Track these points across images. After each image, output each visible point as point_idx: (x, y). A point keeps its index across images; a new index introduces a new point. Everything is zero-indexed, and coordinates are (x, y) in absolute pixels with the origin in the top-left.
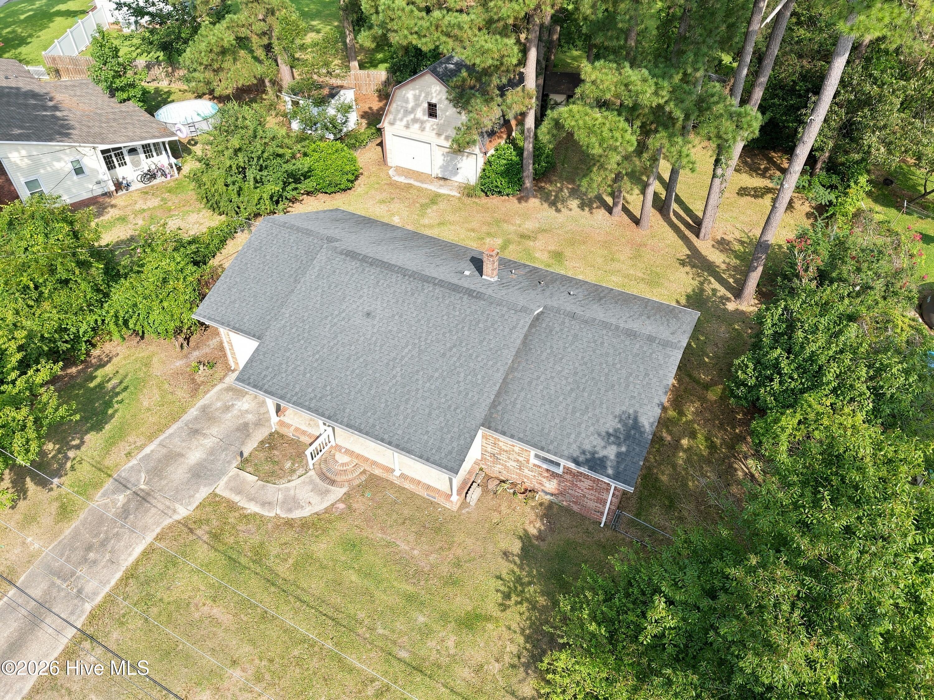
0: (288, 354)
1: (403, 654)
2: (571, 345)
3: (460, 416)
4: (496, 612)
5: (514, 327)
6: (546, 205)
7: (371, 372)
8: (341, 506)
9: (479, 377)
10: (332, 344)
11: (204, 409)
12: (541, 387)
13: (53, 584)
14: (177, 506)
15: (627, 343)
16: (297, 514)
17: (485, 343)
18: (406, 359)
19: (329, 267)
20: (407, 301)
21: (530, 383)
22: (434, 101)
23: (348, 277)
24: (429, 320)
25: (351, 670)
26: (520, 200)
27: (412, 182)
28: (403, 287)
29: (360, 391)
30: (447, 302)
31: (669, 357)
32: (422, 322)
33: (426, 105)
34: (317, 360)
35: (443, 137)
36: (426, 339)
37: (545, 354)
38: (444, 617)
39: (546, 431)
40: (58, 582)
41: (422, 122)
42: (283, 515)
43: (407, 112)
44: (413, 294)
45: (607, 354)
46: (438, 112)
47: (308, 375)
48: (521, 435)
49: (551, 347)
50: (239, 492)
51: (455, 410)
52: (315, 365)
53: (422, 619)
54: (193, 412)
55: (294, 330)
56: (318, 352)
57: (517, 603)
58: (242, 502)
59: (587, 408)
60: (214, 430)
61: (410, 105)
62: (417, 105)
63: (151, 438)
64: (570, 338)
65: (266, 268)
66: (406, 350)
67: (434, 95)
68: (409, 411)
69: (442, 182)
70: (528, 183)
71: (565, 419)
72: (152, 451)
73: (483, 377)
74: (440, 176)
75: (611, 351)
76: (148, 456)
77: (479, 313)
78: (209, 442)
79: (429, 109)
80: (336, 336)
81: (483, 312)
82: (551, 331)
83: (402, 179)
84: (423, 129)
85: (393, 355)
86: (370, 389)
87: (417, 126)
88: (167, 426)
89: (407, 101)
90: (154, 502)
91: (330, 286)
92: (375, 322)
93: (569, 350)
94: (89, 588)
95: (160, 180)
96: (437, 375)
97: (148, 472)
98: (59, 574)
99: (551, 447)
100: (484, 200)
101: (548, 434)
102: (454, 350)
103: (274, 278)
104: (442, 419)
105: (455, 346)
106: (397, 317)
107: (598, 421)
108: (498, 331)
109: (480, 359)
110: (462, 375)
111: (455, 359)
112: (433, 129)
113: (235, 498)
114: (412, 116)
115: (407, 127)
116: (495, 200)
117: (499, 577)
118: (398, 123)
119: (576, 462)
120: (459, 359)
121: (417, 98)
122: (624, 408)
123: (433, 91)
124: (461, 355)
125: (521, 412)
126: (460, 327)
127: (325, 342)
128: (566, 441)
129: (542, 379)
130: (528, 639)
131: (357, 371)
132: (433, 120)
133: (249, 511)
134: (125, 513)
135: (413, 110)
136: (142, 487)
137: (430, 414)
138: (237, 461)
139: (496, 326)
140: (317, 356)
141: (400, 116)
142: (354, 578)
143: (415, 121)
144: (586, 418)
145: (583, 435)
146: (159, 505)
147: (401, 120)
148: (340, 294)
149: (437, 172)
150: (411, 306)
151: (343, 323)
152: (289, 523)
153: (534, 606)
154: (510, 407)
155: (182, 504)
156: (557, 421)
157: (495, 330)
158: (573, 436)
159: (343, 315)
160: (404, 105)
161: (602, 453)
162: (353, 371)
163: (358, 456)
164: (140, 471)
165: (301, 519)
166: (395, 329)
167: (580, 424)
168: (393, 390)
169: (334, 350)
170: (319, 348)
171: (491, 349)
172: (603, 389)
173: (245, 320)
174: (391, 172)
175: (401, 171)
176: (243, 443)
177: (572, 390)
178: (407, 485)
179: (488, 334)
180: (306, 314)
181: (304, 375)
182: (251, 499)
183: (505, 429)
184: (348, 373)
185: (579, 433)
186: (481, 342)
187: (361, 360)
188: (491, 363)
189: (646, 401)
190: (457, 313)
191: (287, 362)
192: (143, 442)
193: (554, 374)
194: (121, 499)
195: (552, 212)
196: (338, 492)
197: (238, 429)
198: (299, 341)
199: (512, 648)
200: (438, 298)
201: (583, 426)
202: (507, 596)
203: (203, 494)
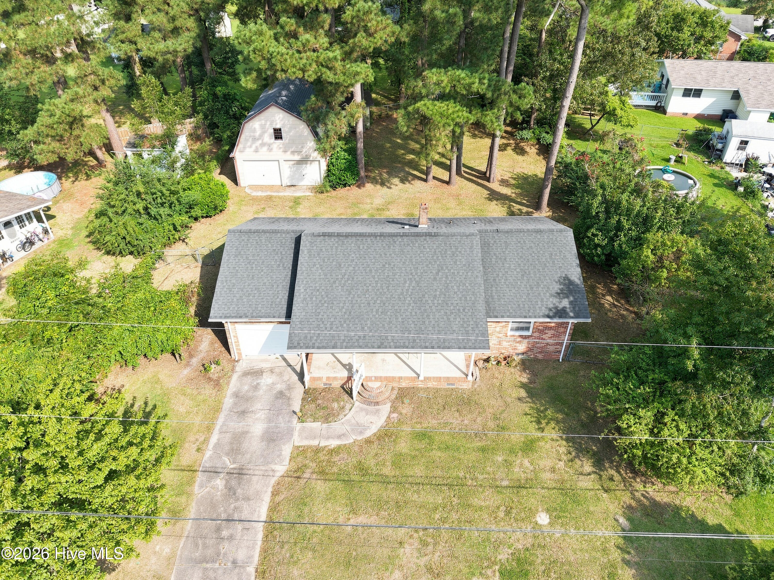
0: (320, 316)
2: (506, 249)
3: (470, 313)
4: (539, 434)
5: (472, 247)
6: (378, 187)
7: (390, 307)
8: (395, 415)
9: (467, 285)
10: (350, 299)
11: (236, 395)
12: (503, 281)
13: (206, 569)
14: (273, 467)
15: (539, 237)
16: (368, 434)
17: (458, 263)
18: (410, 290)
19: (315, 248)
20: (388, 254)
21: (494, 280)
22: (278, 127)
23: (334, 250)
24: (411, 260)
25: (481, 508)
26: (359, 187)
27: (269, 193)
28: (380, 245)
29: (390, 322)
30: (417, 245)
31: (567, 237)
32: (407, 263)
33: (272, 131)
34: (345, 313)
35: (289, 153)
36: (416, 274)
37: (493, 260)
38: (512, 451)
39: (522, 306)
40: (209, 565)
41: (269, 145)
42: (359, 438)
43: (255, 139)
44: (389, 247)
45: (531, 247)
46: (284, 135)
47: (345, 325)
48: (508, 314)
49: (495, 254)
50: (314, 438)
51: (464, 310)
52: (346, 316)
53: (500, 459)
54: (228, 402)
55: (314, 299)
56: (343, 308)
57: (547, 424)
58: (323, 443)
59: (538, 283)
60: (258, 406)
61: (257, 134)
62: (263, 133)
63: (209, 431)
64: (503, 245)
65: (254, 266)
66: (407, 285)
67: (278, 121)
68: (433, 322)
69: (293, 188)
70: (362, 173)
71: (529, 294)
72: (218, 440)
73: (470, 284)
74: (289, 184)
75: (532, 245)
76: (218, 445)
77: (443, 245)
78: (261, 415)
79: (275, 133)
80: (350, 292)
81: (445, 244)
82: (489, 244)
83: (259, 194)
84: (270, 150)
85: (399, 291)
86: (397, 318)
87: (265, 149)
88: (215, 419)
89: (254, 131)
90: (251, 472)
91: (324, 260)
92: (373, 274)
93: (507, 252)
94: (241, 555)
95: (38, 245)
96: (438, 293)
97: (227, 454)
98: (205, 560)
99: (530, 314)
100: (334, 193)
101: (524, 307)
102: (440, 274)
103: (265, 271)
104: (458, 319)
105: (439, 271)
106: (387, 266)
107: (548, 288)
108: (463, 252)
109: (461, 274)
110: (455, 287)
111: (444, 279)
112: (280, 148)
113: (315, 443)
114: (260, 142)
115: (256, 151)
116: (341, 192)
117: (526, 414)
118: (248, 150)
119: (548, 317)
120: (447, 277)
121: (263, 127)
122: (559, 275)
123: (277, 118)
124: (447, 276)
125: (499, 300)
126: (435, 258)
127: (344, 299)
128: (537, 307)
129: (501, 275)
130: (567, 440)
131: (380, 310)
132: (279, 141)
133: (333, 446)
134: (229, 490)
135: (261, 136)
136: (232, 466)
137: (448, 319)
138: (295, 418)
139: (459, 250)
140: (344, 310)
141: (249, 144)
142: (439, 454)
143: (263, 145)
144: (540, 289)
145: (545, 300)
146: (257, 473)
147: (251, 147)
148: (334, 263)
149: (286, 182)
150: (393, 255)
151: (349, 282)
152: (368, 441)
153: (558, 422)
154: (490, 300)
155: (276, 464)
156: (525, 297)
157: (460, 252)
158: (539, 303)
159: (346, 276)
160: (252, 134)
161: (561, 306)
162: (377, 311)
163: (386, 378)
164: (220, 457)
165: (375, 435)
166: (391, 274)
167: (539, 294)
168: (414, 313)
169: (354, 302)
170: (342, 305)
171: (465, 265)
172: (540, 268)
173: (259, 309)
174: (247, 190)
175: (255, 188)
176: (289, 405)
177: (523, 275)
178: (430, 385)
179: (457, 256)
180: (317, 285)
181: (342, 325)
182: (328, 438)
183: (496, 314)
184: (374, 313)
185: (542, 299)
186: (455, 263)
187: (378, 302)
188: (469, 274)
189: (569, 267)
190: (428, 250)
191: (323, 322)
192: (204, 437)
193: (506, 270)
194: (219, 482)
195: (385, 189)
196: (386, 408)
197: (277, 398)
198: (323, 305)
199: (563, 450)
200: (408, 245)
201: (542, 294)
202: (539, 422)
203: (287, 450)
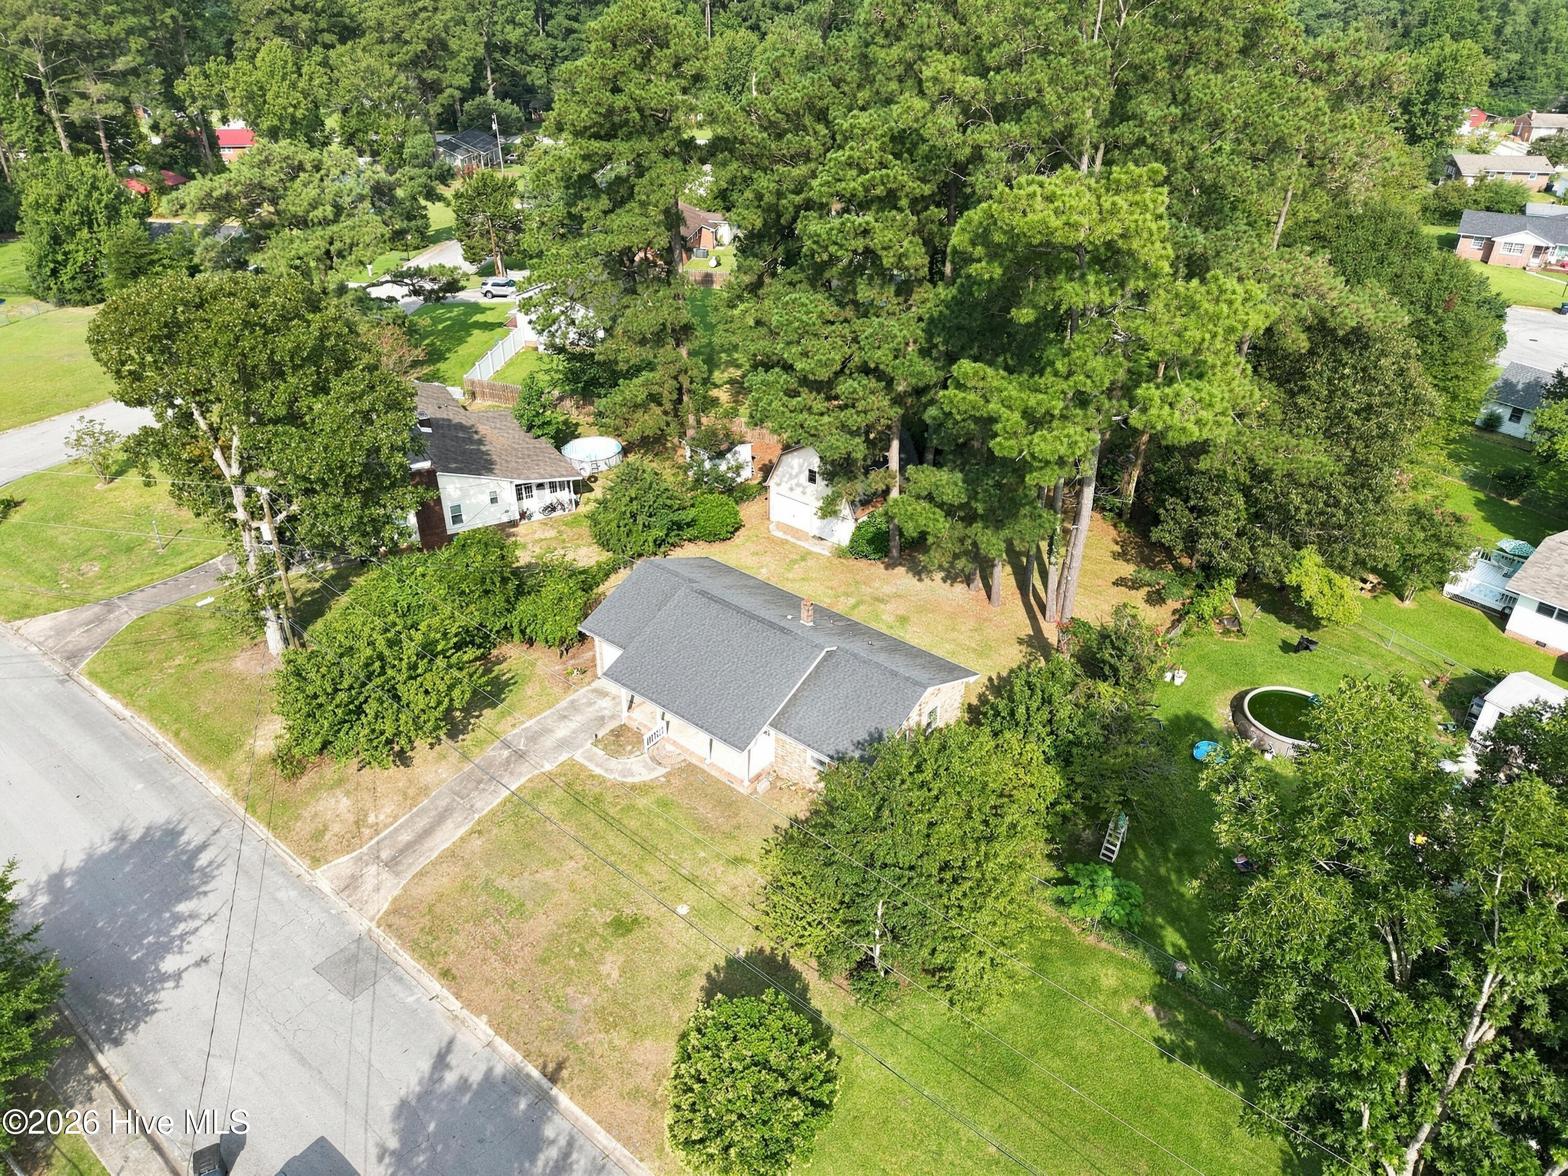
0: (643, 661)
1: (683, 871)
2: (849, 676)
3: (754, 715)
4: (757, 860)
5: (808, 658)
6: (910, 574)
8: (663, 779)
9: (774, 689)
10: (676, 656)
11: (572, 702)
12: (819, 704)
13: (454, 800)
14: (544, 763)
16: (630, 780)
17: (784, 667)
19: (685, 601)
20: (736, 631)
21: (812, 700)
22: (813, 470)
23: (697, 609)
24: (748, 646)
26: (886, 566)
27: (789, 538)
28: (735, 621)
30: (764, 636)
31: (916, 692)
32: (743, 647)
33: (807, 472)
35: (818, 500)
36: (743, 660)
37: (828, 681)
38: (719, 856)
39: (815, 734)
40: (458, 799)
41: (803, 486)
42: (619, 779)
43: (791, 477)
44: (741, 626)
45: (873, 686)
46: (817, 479)
49: (834, 676)
50: (590, 760)
51: (751, 710)
52: (661, 670)
53: (702, 854)
54: (563, 704)
55: (651, 645)
56: (665, 661)
58: (591, 766)
60: (578, 718)
61: (794, 470)
62: (801, 472)
63: (531, 716)
64: (850, 672)
65: (639, 597)
66: (727, 666)
67: (814, 464)
68: (719, 707)
69: (817, 541)
70: (895, 553)
71: (831, 727)
72: (531, 726)
73: (777, 690)
74: (816, 535)
75: (876, 684)
76: (527, 728)
77: (786, 644)
78: (573, 725)
79: (810, 475)
81: (789, 644)
82: (838, 665)
83: (779, 534)
84: (803, 492)
85: (717, 669)
86: (696, 690)
87: (798, 488)
88: (543, 711)
89: (792, 467)
90: (528, 758)
91: (683, 615)
92: (709, 646)
93: (847, 680)
94: (479, 805)
96: (745, 685)
97: (525, 739)
98: (458, 794)
100: (852, 562)
101: (816, 737)
102: (761, 669)
104: (740, 715)
105: (762, 666)
106: (725, 644)
107: (853, 731)
108: (795, 659)
109: (776, 678)
110: (761, 688)
111: (760, 675)
112: (812, 493)
113: (587, 763)
114: (795, 480)
115: (790, 488)
116: (863, 563)
117: (766, 840)
118: (782, 483)
119: (830, 756)
120: (763, 675)
121: (801, 466)
122: (874, 724)
123: (813, 462)
125: (801, 719)
126: (769, 653)
127: (671, 654)
128: (827, 742)
129: (822, 698)
131: (689, 678)
132: (812, 485)
133: (595, 773)
134: (508, 761)
135: (797, 473)
136: (521, 748)
137: (733, 711)
138: (593, 740)
139: (795, 655)
140: (664, 665)
141: (786, 479)
142: (661, 823)
143: (798, 485)
144: (845, 729)
145: (840, 739)
146: (532, 761)
147: (785, 482)
148: (688, 623)
149: (812, 530)
150: (738, 635)
151: (686, 644)
152: (623, 785)
154: (794, 716)
155: (547, 762)
156: (825, 728)
158: (833, 739)
159: (688, 638)
160: (790, 469)
162: (686, 678)
163: (682, 747)
164: (520, 738)
165: (633, 783)
166: (723, 650)
167: (840, 732)
168: (711, 693)
169: (677, 660)
170: (666, 658)
171: (787, 671)
172: (863, 710)
174: (772, 527)
175: (781, 526)
176: (598, 729)
177: (841, 708)
178: (713, 773)
179: (789, 660)
180: (662, 633)
182: (597, 765)
183: (788, 730)
187: (694, 669)
190: (770, 643)
192: (525, 719)
193: (831, 696)
194: (506, 753)
195: (914, 581)
196: (661, 771)
197: (597, 719)
198: (653, 651)
200: (758, 631)
201: (842, 733)
203: (564, 757)
